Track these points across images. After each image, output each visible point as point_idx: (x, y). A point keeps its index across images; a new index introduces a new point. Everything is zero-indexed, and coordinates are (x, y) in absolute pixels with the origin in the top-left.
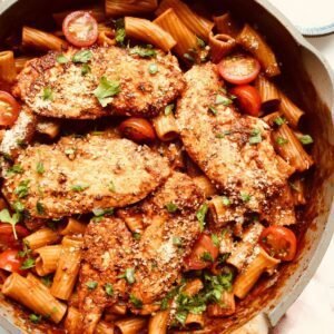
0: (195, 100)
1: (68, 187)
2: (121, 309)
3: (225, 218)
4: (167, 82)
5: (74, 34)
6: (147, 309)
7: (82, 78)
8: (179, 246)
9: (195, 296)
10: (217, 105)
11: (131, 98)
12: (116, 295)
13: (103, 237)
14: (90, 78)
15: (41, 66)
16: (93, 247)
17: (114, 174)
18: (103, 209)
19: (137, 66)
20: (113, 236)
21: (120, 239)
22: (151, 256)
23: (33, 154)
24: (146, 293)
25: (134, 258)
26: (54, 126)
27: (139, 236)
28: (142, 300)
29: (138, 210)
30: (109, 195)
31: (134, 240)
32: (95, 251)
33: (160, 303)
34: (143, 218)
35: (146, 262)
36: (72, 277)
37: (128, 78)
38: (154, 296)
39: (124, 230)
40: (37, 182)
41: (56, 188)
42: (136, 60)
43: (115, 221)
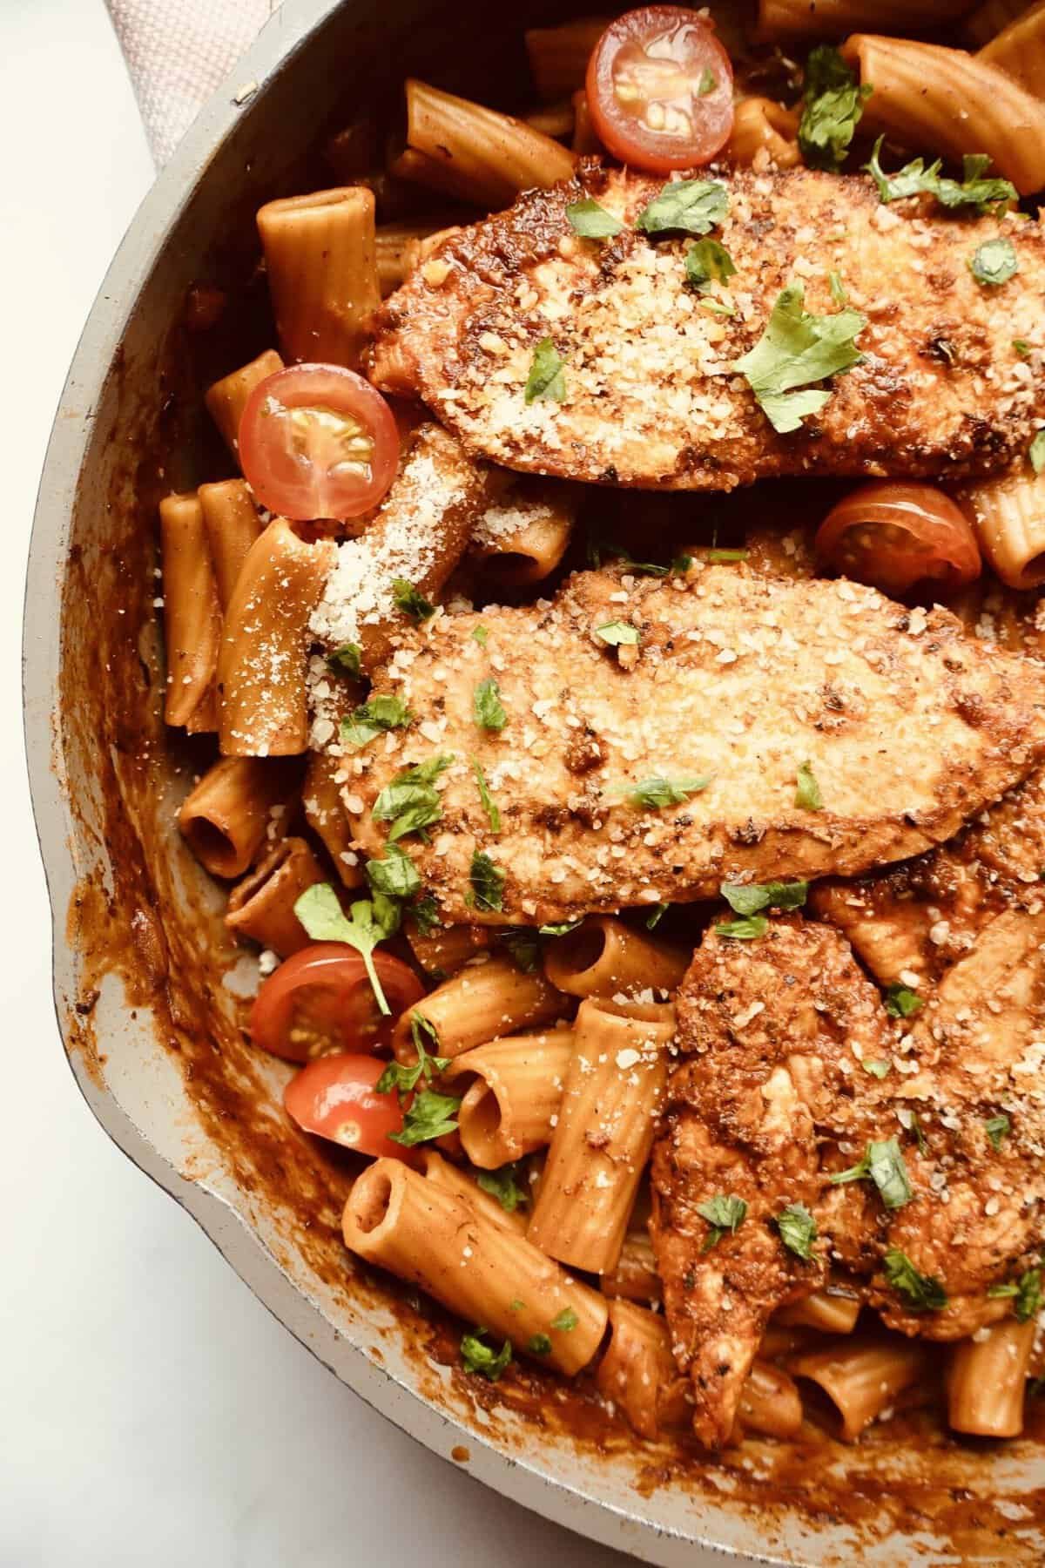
1: (613, 788)
2: (839, 1315)
5: (633, 109)
6: (959, 1313)
11: (895, 394)
12: (824, 1255)
13: (768, 1008)
14: (720, 302)
15: (499, 253)
16: (721, 1048)
17: (814, 731)
18: (763, 883)
19: (923, 252)
20: (809, 1003)
21: (840, 1017)
22: (978, 1090)
23: (455, 645)
24: (960, 1250)
25: (899, 1095)
26: (552, 520)
27: (915, 999)
28: (943, 1280)
29: (911, 886)
30: (796, 824)
31: (891, 1021)
32: (734, 1066)
33: (1013, 1290)
34: (933, 924)
35: (958, 1115)
36: (628, 1174)
37: (881, 304)
38: (996, 1265)
39: (846, 975)
40: (476, 769)
41: (555, 795)
42: (917, 224)
43: (809, 937)
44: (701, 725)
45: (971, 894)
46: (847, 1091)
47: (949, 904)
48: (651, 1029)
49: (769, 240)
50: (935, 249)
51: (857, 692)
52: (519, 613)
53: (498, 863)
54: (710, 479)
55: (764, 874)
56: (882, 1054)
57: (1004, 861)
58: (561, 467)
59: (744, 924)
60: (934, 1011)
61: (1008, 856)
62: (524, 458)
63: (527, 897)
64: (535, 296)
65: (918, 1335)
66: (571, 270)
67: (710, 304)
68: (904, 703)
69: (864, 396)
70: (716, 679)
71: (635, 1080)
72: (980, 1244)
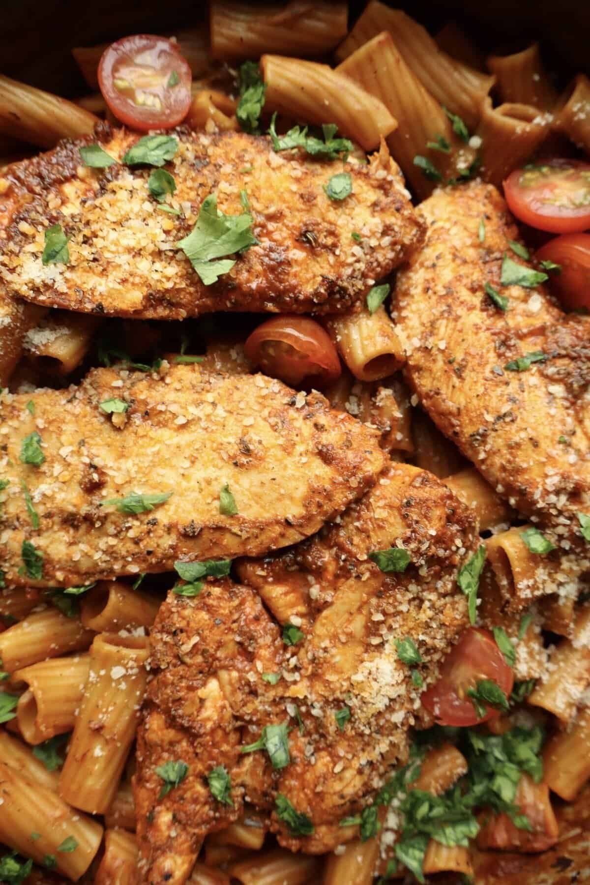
0: (446, 274)
1: (109, 501)
2: (253, 838)
3: (534, 588)
4: (376, 222)
6: (323, 837)
7: (148, 207)
8: (413, 666)
9: (448, 795)
10: (504, 286)
11: (281, 263)
12: (240, 799)
13: (203, 639)
14: (171, 207)
15: (40, 176)
16: (175, 666)
17: (232, 467)
18: (204, 561)
19: (298, 180)
20: (230, 637)
21: (250, 645)
22: (333, 691)
23: (16, 413)
24: (320, 796)
25: (287, 695)
26: (72, 336)
27: (299, 634)
28: (310, 815)
29: (297, 563)
30: (220, 524)
31: (285, 648)
32: (182, 677)
33: (357, 820)
34: (310, 586)
35: (321, 708)
36: (117, 748)
37: (272, 210)
38: (342, 805)
39: (257, 619)
40: (25, 489)
41: (75, 506)
42: (294, 164)
43: (235, 594)
44: (165, 462)
45: (331, 568)
46: (253, 693)
47: (319, 573)
48: (132, 653)
49: (205, 172)
50: (305, 179)
51: (260, 442)
52: (57, 393)
53: (38, 548)
54: (167, 312)
55: (203, 555)
56: (276, 668)
57: (348, 546)
58: (67, 303)
59: (190, 586)
60: (310, 641)
61: (352, 544)
62: (42, 298)
63: (60, 569)
64: (59, 201)
65: (299, 851)
66: (84, 186)
67: (166, 208)
68: (288, 449)
69: (262, 264)
70: (175, 434)
71: (123, 686)
72: (332, 791)
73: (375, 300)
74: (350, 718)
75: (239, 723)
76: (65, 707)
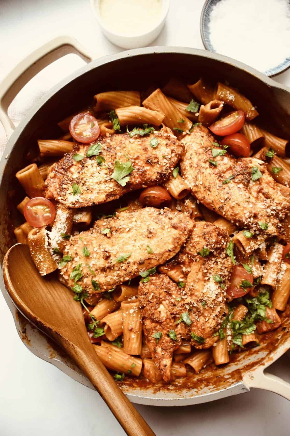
0: (195, 160)
1: (113, 260)
2: (187, 349)
3: (251, 248)
4: (168, 150)
5: (80, 134)
6: (208, 342)
7: (99, 168)
8: (220, 282)
9: (244, 320)
10: (214, 158)
11: (143, 172)
12: (180, 338)
13: (155, 294)
14: (105, 166)
15: (63, 168)
16: (148, 304)
17: (148, 239)
18: (147, 270)
19: (140, 145)
20: (163, 290)
21: (169, 291)
22: (199, 297)
23: (77, 242)
24: (204, 329)
25: (185, 303)
26: (87, 214)
27: (183, 284)
28: (202, 336)
29: (176, 262)
30: (149, 257)
31: (180, 289)
32: (152, 307)
33: (217, 334)
34: (182, 268)
35: (197, 303)
36: (138, 334)
37: (135, 157)
38: (211, 330)
39: (169, 283)
40: (87, 264)
41: (103, 265)
42: (138, 140)
43: (160, 277)
44: (127, 244)
45: (187, 260)
46: (175, 305)
47: (184, 263)
48: (134, 304)
49: (112, 151)
50: (143, 144)
51: (154, 229)
52: (87, 232)
53: (96, 281)
54: (113, 198)
55: (147, 268)
56: (179, 296)
57: (190, 252)
58: (84, 205)
59: (146, 279)
60: (187, 285)
61: (191, 251)
62: (76, 206)
63: (104, 285)
64: (71, 174)
65: (203, 348)
66: (77, 167)
67: (104, 167)
68: (163, 228)
69: (138, 174)
70: (127, 234)
71: (135, 315)
72: (207, 327)
73: (175, 174)
74: (206, 304)
75: (173, 316)
76: (119, 327)
